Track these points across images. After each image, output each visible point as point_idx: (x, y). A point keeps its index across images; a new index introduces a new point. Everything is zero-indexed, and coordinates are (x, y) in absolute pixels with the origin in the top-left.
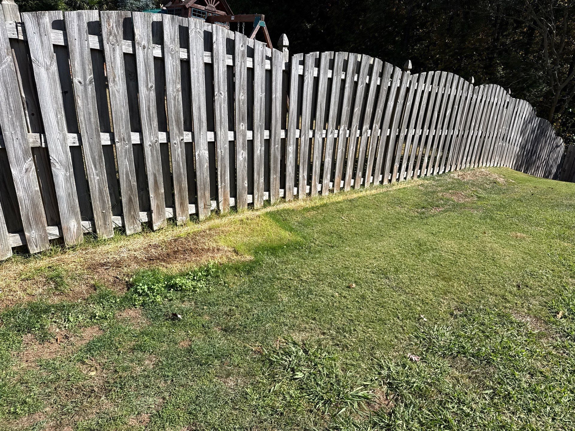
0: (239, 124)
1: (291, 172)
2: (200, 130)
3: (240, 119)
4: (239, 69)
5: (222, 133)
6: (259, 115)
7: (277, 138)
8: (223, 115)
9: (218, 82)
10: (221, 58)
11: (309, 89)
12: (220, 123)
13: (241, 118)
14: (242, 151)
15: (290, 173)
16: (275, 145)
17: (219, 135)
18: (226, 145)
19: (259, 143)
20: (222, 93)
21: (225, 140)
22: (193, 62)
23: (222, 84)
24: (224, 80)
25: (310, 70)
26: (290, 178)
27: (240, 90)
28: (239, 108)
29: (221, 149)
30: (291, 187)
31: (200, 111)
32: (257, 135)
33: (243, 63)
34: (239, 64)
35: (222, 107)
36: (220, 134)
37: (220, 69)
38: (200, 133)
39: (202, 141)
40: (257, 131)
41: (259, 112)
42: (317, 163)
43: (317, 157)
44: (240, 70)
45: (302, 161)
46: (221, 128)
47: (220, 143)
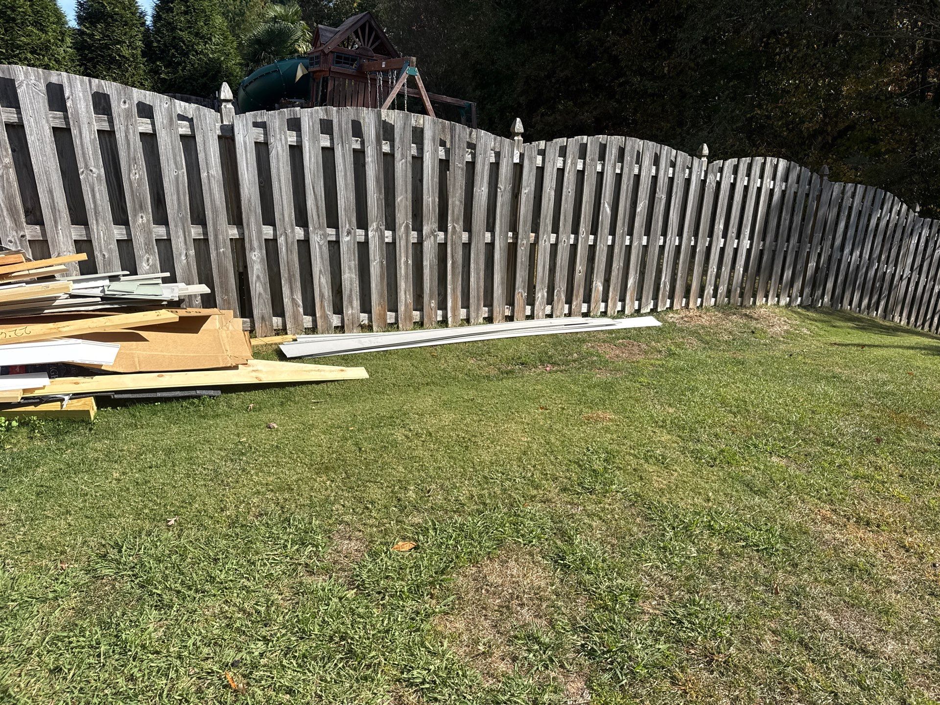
0: (135, 216)
1: (262, 291)
2: (56, 222)
3: (134, 207)
4: (123, 134)
5: (100, 228)
6: (175, 203)
7: (221, 237)
8: (99, 202)
9: (84, 154)
10: (84, 120)
11: (281, 165)
12: (96, 213)
13: (137, 206)
14: (147, 256)
15: (260, 294)
16: (217, 248)
17: (95, 230)
18: (112, 246)
19: (183, 244)
20: (94, 170)
21: (109, 238)
22: (30, 127)
23: (91, 157)
24: (95, 152)
25: (278, 136)
26: (262, 301)
27: (130, 166)
28: (132, 191)
29: (101, 251)
30: (266, 316)
31: (52, 196)
32: (177, 232)
33: (130, 127)
34: (123, 128)
35: (96, 189)
36: (98, 229)
37: (84, 135)
38: (56, 227)
39: (61, 238)
40: (176, 226)
41: (175, 197)
42: (323, 280)
43: (320, 271)
44: (126, 136)
45: (286, 276)
46: (97, 220)
47: (100, 243)
